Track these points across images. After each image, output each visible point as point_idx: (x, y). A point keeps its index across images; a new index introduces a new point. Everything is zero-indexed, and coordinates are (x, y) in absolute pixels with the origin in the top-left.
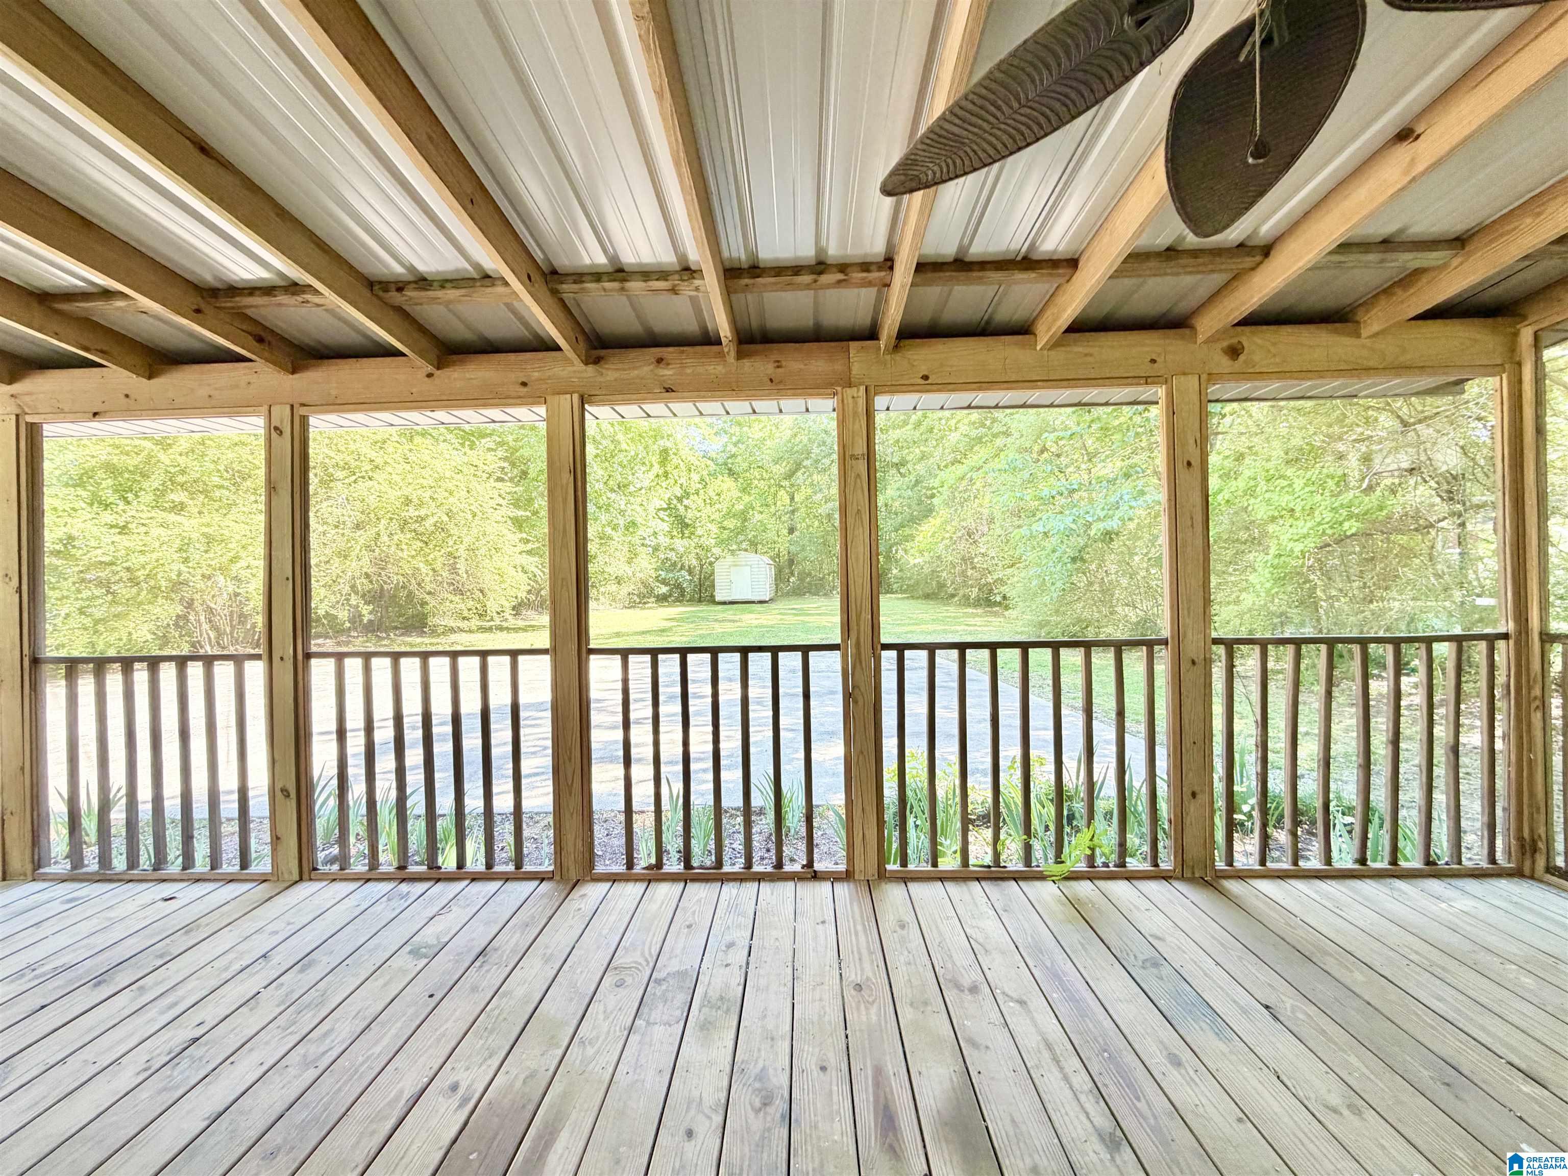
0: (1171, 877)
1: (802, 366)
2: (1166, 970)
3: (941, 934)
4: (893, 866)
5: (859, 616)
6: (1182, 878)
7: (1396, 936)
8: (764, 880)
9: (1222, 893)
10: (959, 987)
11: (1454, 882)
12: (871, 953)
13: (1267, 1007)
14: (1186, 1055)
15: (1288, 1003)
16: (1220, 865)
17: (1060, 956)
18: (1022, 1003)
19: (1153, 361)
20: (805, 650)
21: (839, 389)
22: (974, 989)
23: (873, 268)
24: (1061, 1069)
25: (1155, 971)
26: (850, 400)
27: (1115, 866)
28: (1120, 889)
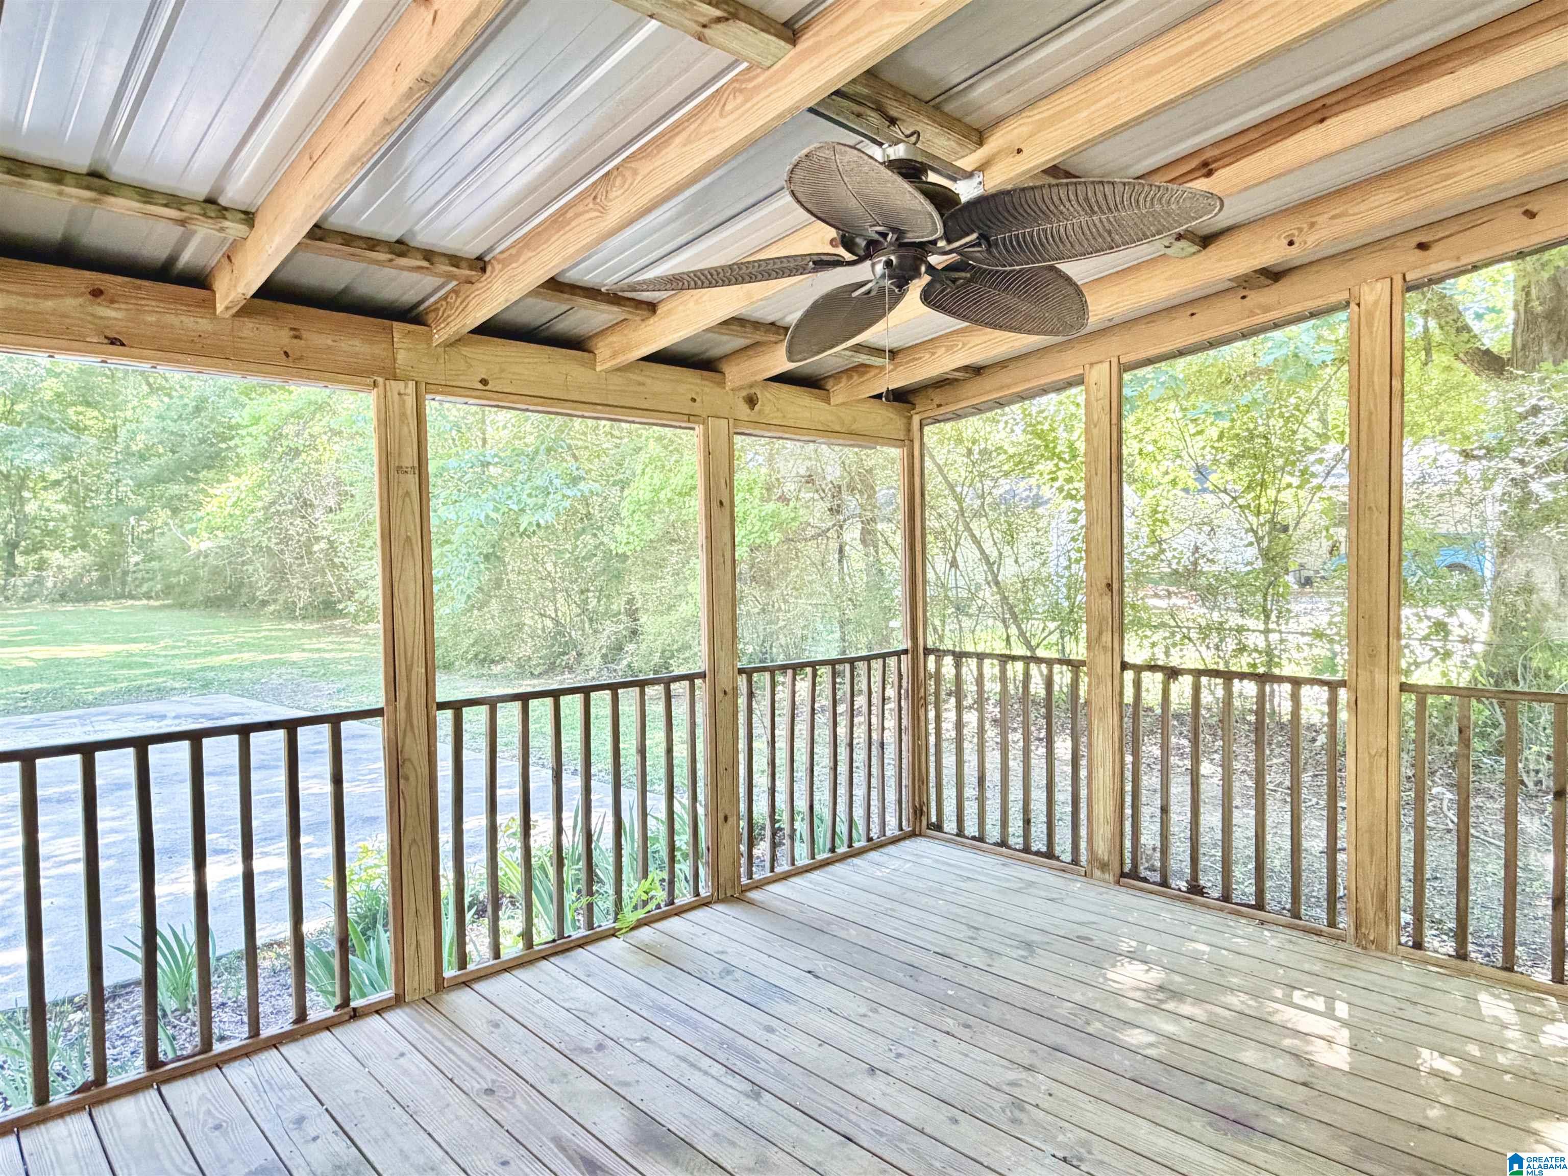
0: (710, 903)
1: (329, 342)
2: (738, 974)
3: (541, 1018)
4: (450, 972)
5: (409, 670)
6: (719, 901)
7: (864, 897)
8: (281, 1043)
9: (751, 903)
10: (586, 1051)
11: (882, 850)
12: (480, 1060)
13: (809, 972)
14: (775, 1023)
15: (820, 965)
16: (744, 880)
17: (654, 993)
18: (645, 1039)
19: (694, 400)
20: (335, 720)
21: (380, 380)
22: (600, 1047)
23: (464, 264)
24: (700, 1069)
25: (729, 977)
26: (396, 397)
27: (666, 905)
28: (674, 924)
